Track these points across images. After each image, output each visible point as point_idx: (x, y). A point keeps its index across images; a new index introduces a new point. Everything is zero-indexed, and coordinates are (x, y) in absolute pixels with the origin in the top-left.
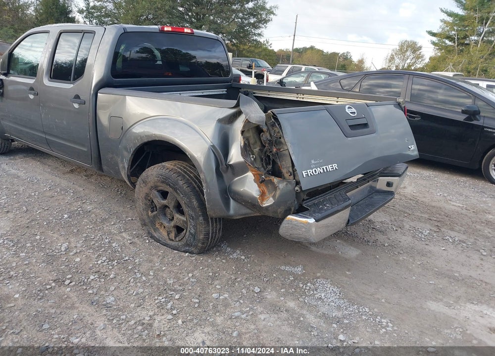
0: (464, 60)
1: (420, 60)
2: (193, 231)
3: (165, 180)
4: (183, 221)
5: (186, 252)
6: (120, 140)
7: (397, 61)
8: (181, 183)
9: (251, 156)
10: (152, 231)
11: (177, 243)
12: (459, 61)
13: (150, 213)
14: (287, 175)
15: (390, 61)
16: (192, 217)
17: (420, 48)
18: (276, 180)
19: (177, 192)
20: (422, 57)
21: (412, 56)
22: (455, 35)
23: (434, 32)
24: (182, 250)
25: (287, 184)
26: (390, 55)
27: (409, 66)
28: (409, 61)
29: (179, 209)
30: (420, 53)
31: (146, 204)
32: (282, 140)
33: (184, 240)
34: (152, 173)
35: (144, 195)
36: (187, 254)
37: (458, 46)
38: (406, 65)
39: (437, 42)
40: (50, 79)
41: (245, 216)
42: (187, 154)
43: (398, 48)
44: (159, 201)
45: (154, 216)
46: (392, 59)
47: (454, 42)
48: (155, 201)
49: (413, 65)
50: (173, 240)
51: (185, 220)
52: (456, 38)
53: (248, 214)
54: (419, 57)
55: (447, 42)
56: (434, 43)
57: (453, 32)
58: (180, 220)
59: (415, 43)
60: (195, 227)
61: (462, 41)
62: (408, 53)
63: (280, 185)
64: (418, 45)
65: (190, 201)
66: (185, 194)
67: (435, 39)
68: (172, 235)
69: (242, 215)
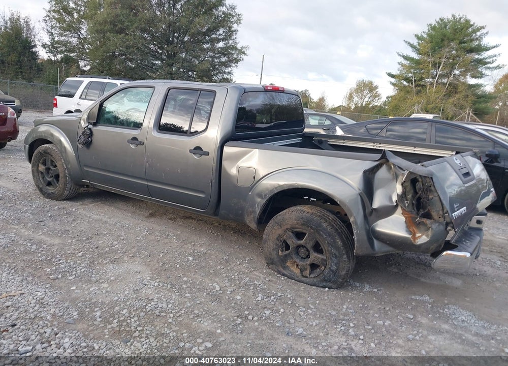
0: (423, 100)
1: (377, 99)
2: (334, 268)
3: (307, 223)
4: (322, 259)
5: (325, 287)
6: (252, 187)
7: (356, 99)
8: (324, 225)
9: (406, 202)
10: (281, 269)
11: (312, 279)
12: (419, 101)
13: (280, 252)
14: (436, 217)
15: (349, 100)
16: (335, 254)
17: (376, 87)
18: (428, 222)
19: (319, 233)
20: (379, 95)
21: (369, 95)
22: (412, 77)
23: (393, 74)
24: (321, 285)
25: (439, 225)
26: (348, 93)
27: (368, 104)
28: (366, 99)
29: (318, 248)
30: (377, 92)
31: (277, 245)
32: (432, 188)
33: (322, 277)
34: (291, 216)
35: (277, 236)
36: (327, 289)
37: (415, 86)
38: (364, 103)
39: (395, 82)
40: (159, 131)
41: (386, 254)
42: (336, 200)
43: (355, 86)
44: (293, 242)
45: (286, 256)
46: (350, 97)
47: (412, 83)
48: (289, 242)
49: (370, 103)
50: (306, 277)
51: (325, 258)
52: (413, 80)
53: (390, 251)
54: (377, 96)
55: (405, 83)
56: (393, 84)
57: (410, 75)
58: (319, 258)
59: (371, 83)
60: (337, 264)
61: (419, 83)
62: (366, 92)
63: (433, 226)
64: (374, 85)
65: (334, 241)
66: (330, 235)
67: (393, 80)
68: (307, 272)
69: (383, 253)
